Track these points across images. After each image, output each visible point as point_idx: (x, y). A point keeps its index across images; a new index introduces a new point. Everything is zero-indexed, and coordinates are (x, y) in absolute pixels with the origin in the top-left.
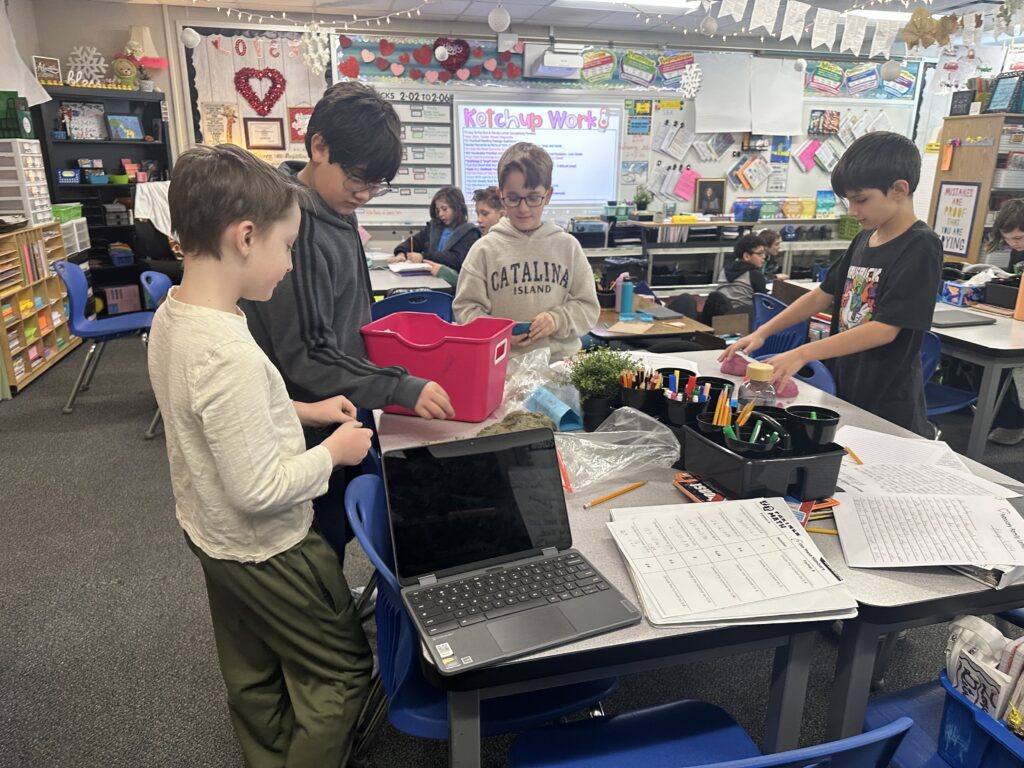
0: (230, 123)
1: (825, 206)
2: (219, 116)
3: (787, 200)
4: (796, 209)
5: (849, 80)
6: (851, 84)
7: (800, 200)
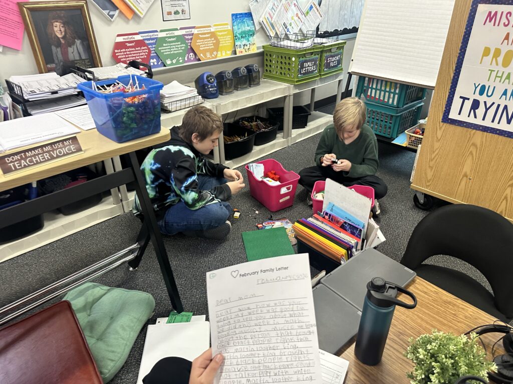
1: (244, 36)
3: (195, 31)
4: (210, 44)
7: (213, 30)
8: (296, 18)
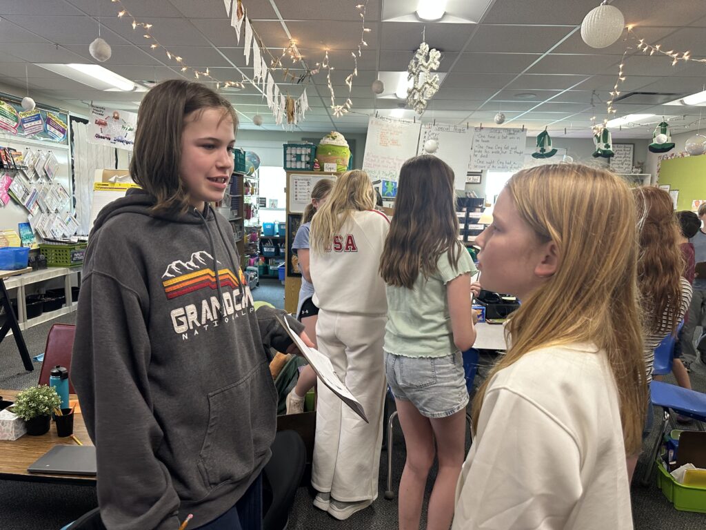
1: (28, 237)
4: (2, 243)
5: (23, 121)
6: (25, 125)
7: (4, 234)
8: (60, 227)
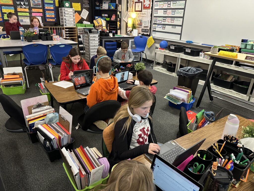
0: (133, 3)
2: (131, 2)
